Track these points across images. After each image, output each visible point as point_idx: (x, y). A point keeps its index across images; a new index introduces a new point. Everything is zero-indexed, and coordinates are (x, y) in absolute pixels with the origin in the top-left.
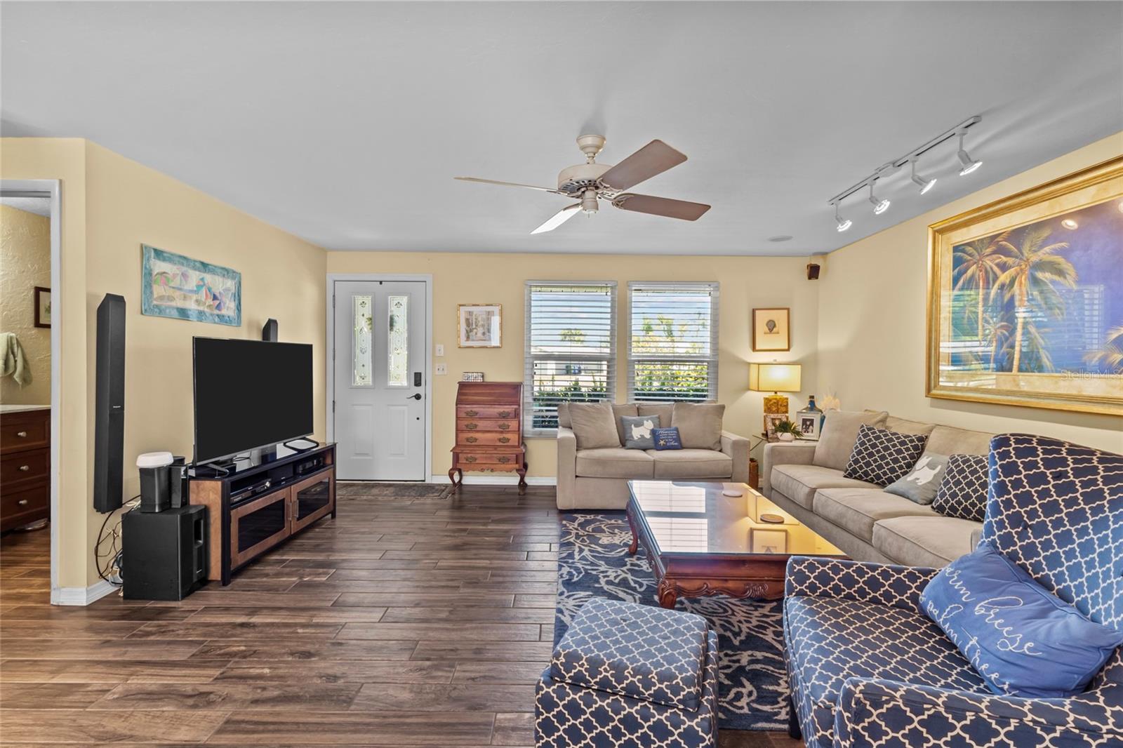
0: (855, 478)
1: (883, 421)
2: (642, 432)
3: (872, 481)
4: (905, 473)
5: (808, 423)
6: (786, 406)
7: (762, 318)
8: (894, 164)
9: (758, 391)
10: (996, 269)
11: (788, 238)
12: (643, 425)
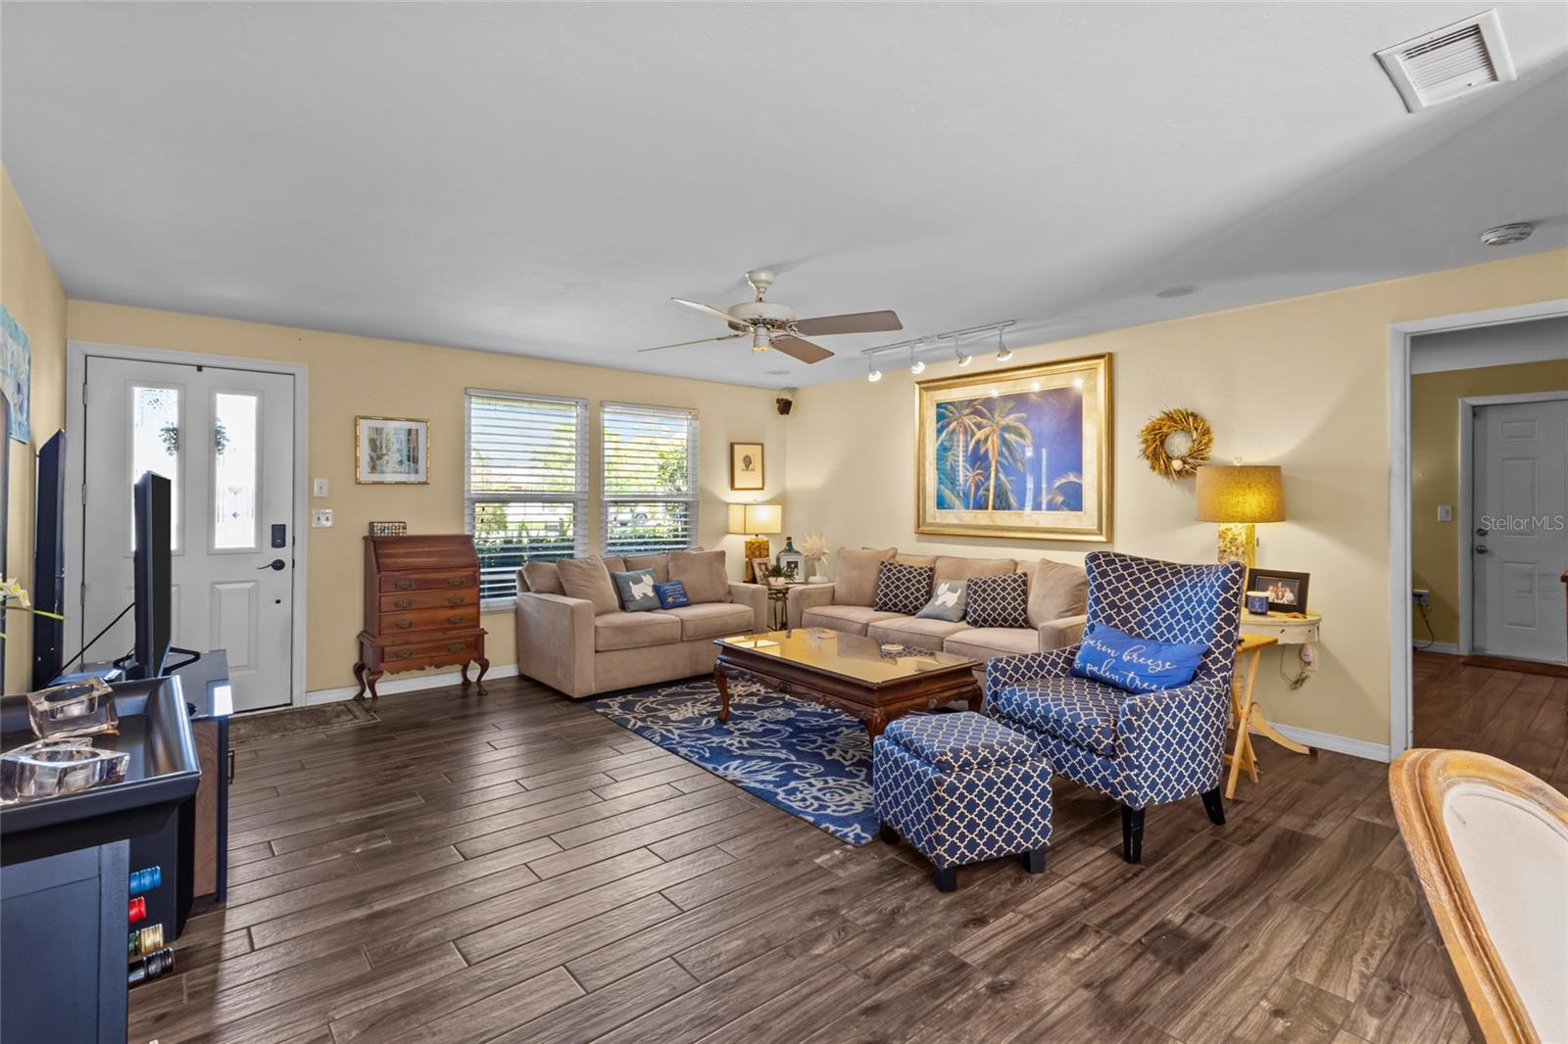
0: (885, 610)
1: (894, 556)
2: (643, 589)
3: (899, 611)
4: (927, 601)
5: (793, 566)
6: (768, 549)
7: (740, 452)
8: (939, 336)
9: (745, 534)
10: (972, 426)
11: (786, 372)
12: (642, 581)
